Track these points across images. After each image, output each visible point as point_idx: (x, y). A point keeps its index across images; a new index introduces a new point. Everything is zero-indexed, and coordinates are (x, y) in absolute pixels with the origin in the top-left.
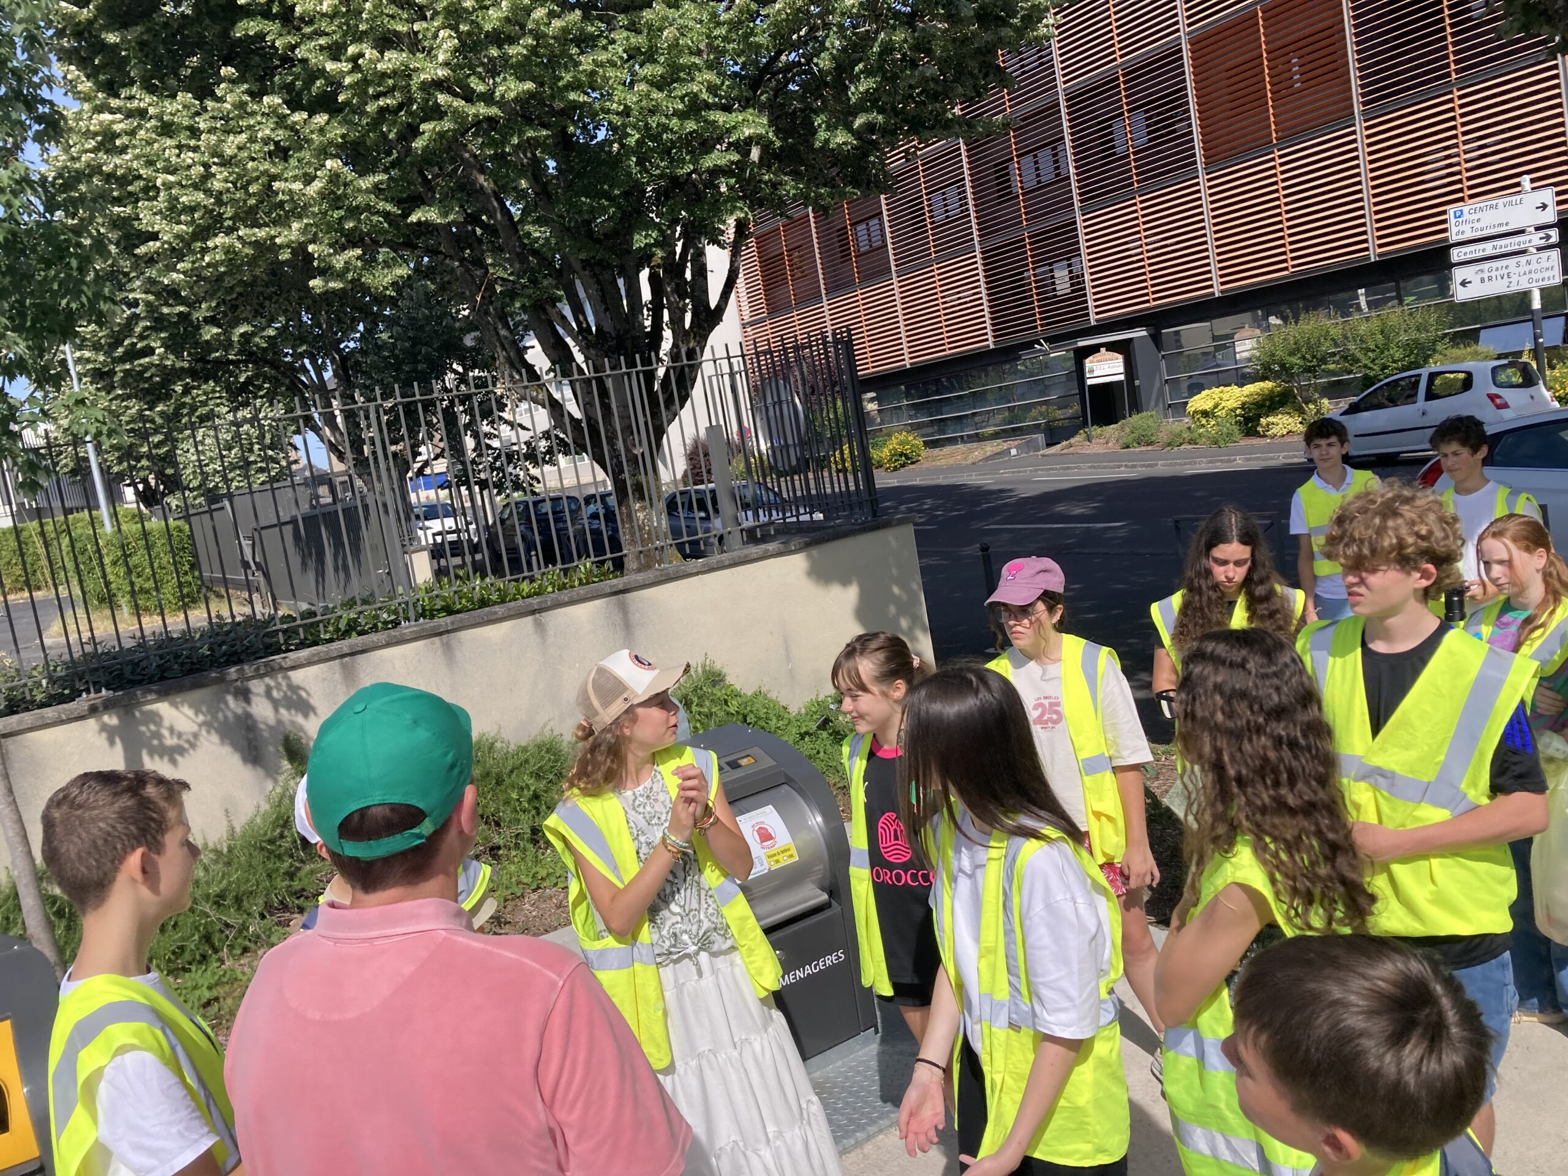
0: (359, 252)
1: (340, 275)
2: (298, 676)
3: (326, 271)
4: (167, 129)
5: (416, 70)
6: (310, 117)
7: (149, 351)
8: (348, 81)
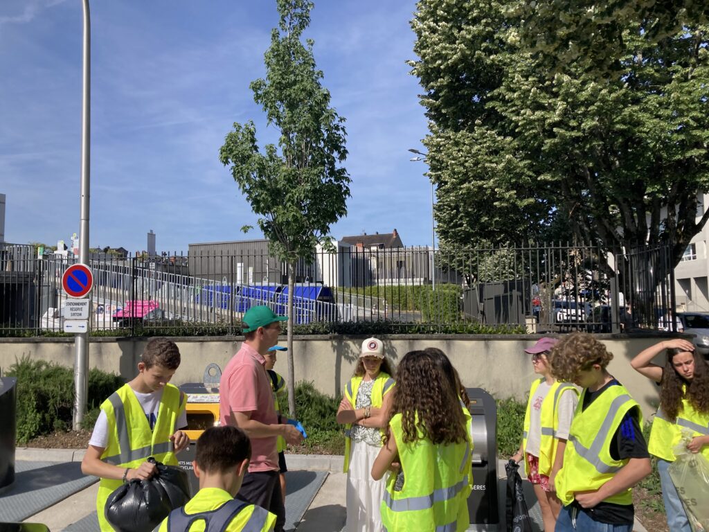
0: (515, 192)
1: (508, 201)
2: (394, 343)
3: (501, 199)
4: (457, 144)
5: (547, 118)
6: (504, 138)
7: (461, 225)
8: (520, 124)
